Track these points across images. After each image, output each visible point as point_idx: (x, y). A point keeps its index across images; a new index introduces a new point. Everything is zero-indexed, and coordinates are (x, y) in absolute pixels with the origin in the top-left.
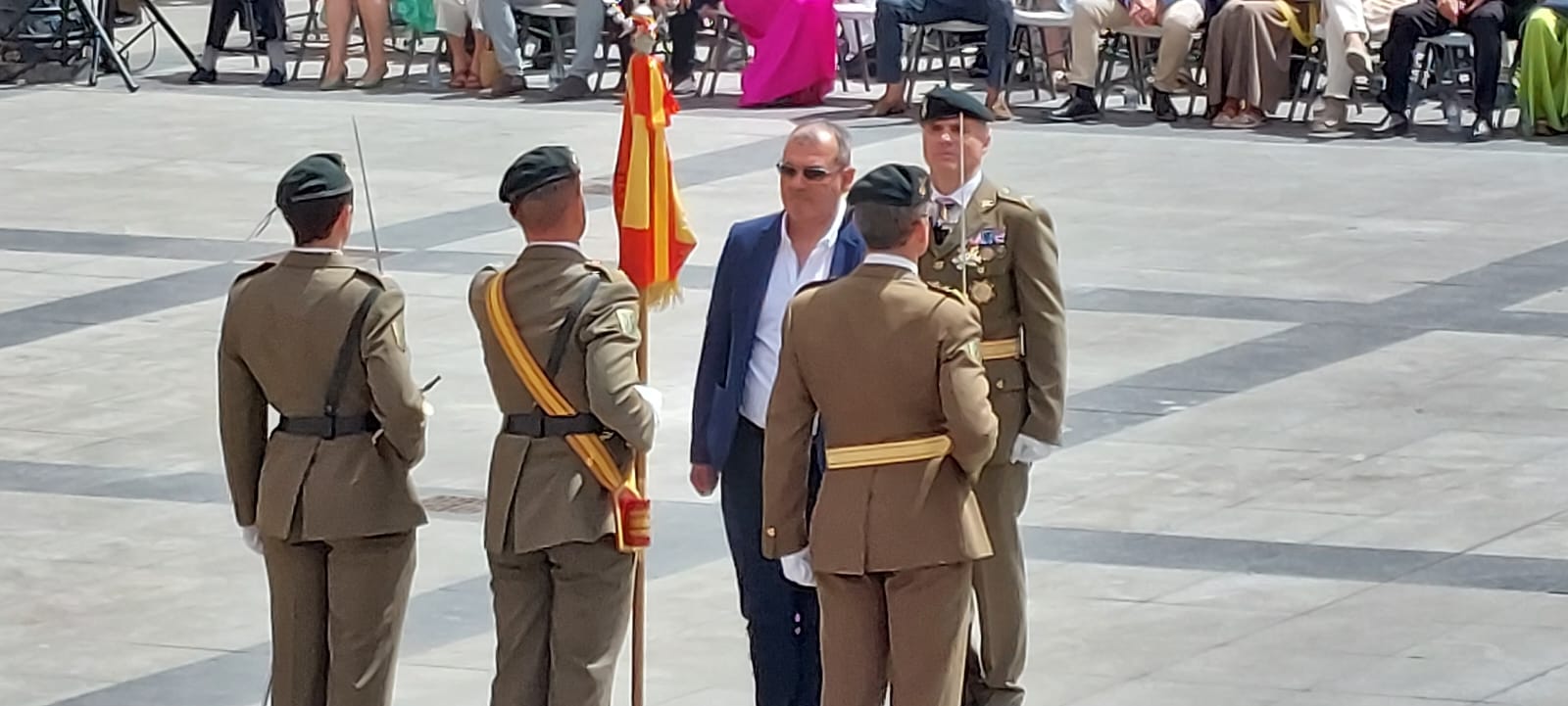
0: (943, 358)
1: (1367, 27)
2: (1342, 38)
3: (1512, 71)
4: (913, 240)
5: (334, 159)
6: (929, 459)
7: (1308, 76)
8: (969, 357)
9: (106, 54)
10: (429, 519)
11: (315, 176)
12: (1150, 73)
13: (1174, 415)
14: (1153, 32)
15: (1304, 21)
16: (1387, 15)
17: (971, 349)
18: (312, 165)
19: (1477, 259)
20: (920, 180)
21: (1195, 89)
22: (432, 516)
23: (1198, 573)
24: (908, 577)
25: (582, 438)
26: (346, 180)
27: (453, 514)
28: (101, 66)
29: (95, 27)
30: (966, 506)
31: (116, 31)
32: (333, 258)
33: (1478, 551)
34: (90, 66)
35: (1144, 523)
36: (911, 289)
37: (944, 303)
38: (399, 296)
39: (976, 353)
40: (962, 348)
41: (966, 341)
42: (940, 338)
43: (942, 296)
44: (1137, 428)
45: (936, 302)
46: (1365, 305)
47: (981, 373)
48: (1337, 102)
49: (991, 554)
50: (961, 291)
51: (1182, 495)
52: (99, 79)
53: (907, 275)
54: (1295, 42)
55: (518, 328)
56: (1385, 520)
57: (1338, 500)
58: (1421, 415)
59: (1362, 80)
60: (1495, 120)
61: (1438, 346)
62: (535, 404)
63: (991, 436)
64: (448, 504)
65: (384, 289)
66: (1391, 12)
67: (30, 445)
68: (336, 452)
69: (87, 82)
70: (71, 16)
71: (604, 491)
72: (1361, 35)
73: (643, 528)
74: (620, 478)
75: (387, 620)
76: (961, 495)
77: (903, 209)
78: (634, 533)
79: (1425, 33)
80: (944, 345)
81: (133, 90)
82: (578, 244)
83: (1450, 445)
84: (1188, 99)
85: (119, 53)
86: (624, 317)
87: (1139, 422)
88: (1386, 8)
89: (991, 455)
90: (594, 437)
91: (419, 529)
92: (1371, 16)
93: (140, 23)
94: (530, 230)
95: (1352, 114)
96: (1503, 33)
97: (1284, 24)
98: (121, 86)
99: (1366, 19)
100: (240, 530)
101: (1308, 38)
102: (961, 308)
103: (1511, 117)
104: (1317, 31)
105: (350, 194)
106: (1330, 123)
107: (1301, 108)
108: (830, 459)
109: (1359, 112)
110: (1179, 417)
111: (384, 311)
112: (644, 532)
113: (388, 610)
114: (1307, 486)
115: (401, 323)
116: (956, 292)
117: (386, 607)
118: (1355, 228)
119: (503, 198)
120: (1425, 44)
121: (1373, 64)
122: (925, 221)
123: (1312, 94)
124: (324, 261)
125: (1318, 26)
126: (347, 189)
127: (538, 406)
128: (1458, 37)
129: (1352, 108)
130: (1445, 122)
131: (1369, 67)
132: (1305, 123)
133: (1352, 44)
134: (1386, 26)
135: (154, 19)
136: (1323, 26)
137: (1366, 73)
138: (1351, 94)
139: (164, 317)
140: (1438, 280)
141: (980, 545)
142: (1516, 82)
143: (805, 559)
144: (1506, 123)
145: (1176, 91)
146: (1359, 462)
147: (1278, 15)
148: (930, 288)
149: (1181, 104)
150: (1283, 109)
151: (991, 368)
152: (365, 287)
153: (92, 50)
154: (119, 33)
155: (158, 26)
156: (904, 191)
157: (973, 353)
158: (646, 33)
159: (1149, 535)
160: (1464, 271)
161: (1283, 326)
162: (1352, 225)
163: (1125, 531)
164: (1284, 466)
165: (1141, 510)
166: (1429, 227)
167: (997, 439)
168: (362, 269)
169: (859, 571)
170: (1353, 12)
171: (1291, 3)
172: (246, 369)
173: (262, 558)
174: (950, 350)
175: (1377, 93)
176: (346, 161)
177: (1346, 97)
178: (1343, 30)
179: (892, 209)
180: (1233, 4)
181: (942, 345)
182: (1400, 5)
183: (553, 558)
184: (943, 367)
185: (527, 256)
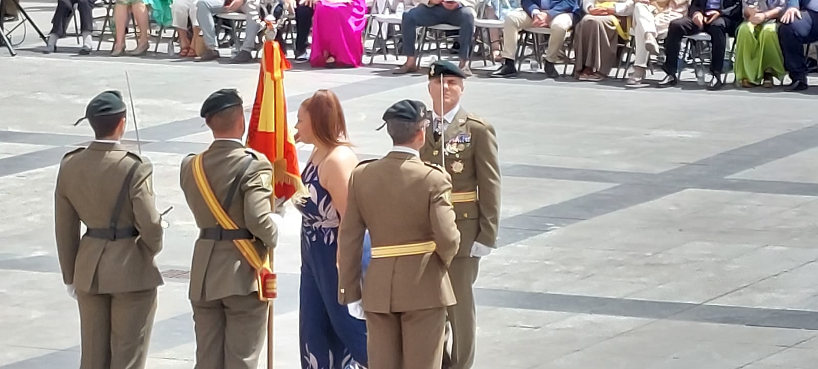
0: (431, 200)
1: (657, 31)
2: (644, 35)
4: (417, 139)
5: (116, 94)
6: (424, 254)
7: (625, 55)
8: (445, 200)
10: (164, 282)
11: (106, 103)
12: (544, 53)
14: (546, 31)
15: (624, 26)
16: (667, 24)
17: (447, 196)
18: (105, 97)
19: (711, 152)
20: (421, 108)
21: (567, 61)
23: (565, 313)
24: (411, 316)
25: (241, 241)
26: (123, 105)
27: (178, 279)
30: (443, 279)
32: (115, 146)
33: (710, 303)
35: (537, 287)
36: (416, 165)
37: (432, 172)
38: (150, 166)
39: (449, 198)
40: (442, 195)
41: (444, 192)
42: (431, 190)
43: (431, 168)
44: (535, 237)
45: (428, 172)
46: (652, 175)
47: (451, 209)
48: (642, 69)
49: (456, 303)
50: (441, 165)
51: (557, 272)
53: (414, 158)
54: (619, 37)
56: (661, 286)
57: (637, 277)
58: (682, 232)
59: (654, 57)
60: (722, 80)
61: (690, 195)
62: (217, 224)
63: (456, 242)
64: (175, 274)
65: (142, 162)
66: (669, 22)
68: (116, 247)
71: (253, 270)
72: (653, 34)
73: (273, 289)
74: (260, 262)
75: (142, 335)
76: (441, 273)
77: (412, 124)
78: (268, 291)
79: (686, 33)
80: (433, 194)
81: (13, 55)
82: (241, 140)
83: (698, 248)
84: (564, 66)
85: (6, 36)
86: (265, 178)
87: (536, 235)
88: (666, 19)
89: (456, 253)
90: (247, 241)
91: (159, 288)
92: (658, 24)
93: (18, 20)
94: (217, 131)
95: (648, 75)
96: (727, 35)
97: (614, 28)
98: (7, 53)
99: (656, 26)
100: (66, 287)
101: (626, 35)
102: (441, 175)
103: (730, 77)
104: (631, 31)
105: (125, 112)
106: (637, 79)
107: (622, 71)
108: (373, 253)
109: (652, 74)
110: (555, 232)
111: (142, 174)
112: (275, 291)
113: (142, 330)
114: (622, 268)
115: (151, 179)
116: (439, 166)
117: (142, 328)
118: (649, 135)
119: (203, 115)
120: (687, 39)
121: (660, 50)
122: (424, 130)
123: (628, 64)
124: (111, 147)
125: (631, 29)
126: (123, 110)
127: (219, 225)
128: (703, 36)
129: (648, 72)
130: (696, 80)
131: (658, 51)
132: (624, 79)
133: (648, 39)
134: (667, 30)
135: (25, 18)
136: (634, 29)
137: (656, 54)
138: (648, 65)
139: (28, 175)
140: (691, 162)
141: (450, 298)
142: (733, 59)
143: (360, 305)
145: (557, 62)
146: (649, 256)
147: (611, 23)
148: (425, 164)
150: (613, 72)
152: (132, 161)
154: (6, 25)
155: (27, 21)
156: (412, 113)
157: (447, 198)
158: (272, 29)
159: (540, 293)
160: (705, 157)
161: (610, 185)
162: (647, 133)
163: (527, 291)
164: (610, 258)
165: (536, 280)
166: (687, 135)
167: (460, 244)
168: (130, 152)
169: (387, 311)
170: (649, 22)
171: (618, 17)
172: (69, 202)
173: (77, 301)
174: (435, 197)
175: (662, 64)
176: (122, 95)
177: (646, 66)
178: (644, 31)
179: (406, 123)
180: (588, 17)
181: (431, 194)
182: (673, 18)
183: (226, 303)
184: (432, 206)
185: (215, 146)
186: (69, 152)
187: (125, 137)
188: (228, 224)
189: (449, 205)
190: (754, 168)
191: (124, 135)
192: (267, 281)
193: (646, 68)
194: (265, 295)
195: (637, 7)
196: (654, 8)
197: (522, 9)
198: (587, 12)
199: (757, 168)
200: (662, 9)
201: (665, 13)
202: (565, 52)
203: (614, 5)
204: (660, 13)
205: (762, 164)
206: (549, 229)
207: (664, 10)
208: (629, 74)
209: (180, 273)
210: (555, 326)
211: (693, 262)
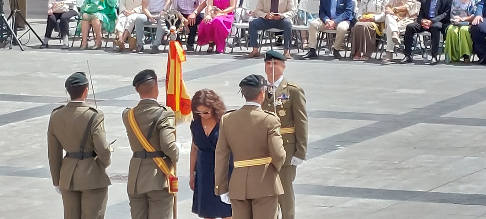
0: (269, 133)
1: (399, 30)
2: (391, 33)
3: (443, 43)
4: (259, 98)
5: (83, 74)
6: (265, 165)
7: (381, 45)
8: (277, 133)
9: (14, 39)
10: (112, 183)
11: (76, 79)
12: (333, 45)
14: (334, 32)
15: (380, 28)
16: (405, 26)
17: (278, 131)
18: (76, 75)
19: (432, 101)
20: (261, 79)
21: (347, 49)
23: (348, 198)
24: (258, 201)
25: (157, 158)
26: (86, 80)
27: (120, 181)
28: (13, 43)
29: (11, 32)
30: (276, 179)
31: (18, 32)
32: (82, 104)
33: (433, 191)
34: (10, 43)
35: (331, 183)
36: (259, 112)
37: (269, 116)
38: (103, 115)
39: (279, 131)
40: (275, 130)
41: (276, 128)
42: (268, 127)
43: (268, 114)
44: (329, 153)
45: (266, 116)
46: (398, 116)
47: (281, 138)
48: (390, 53)
49: (284, 193)
50: (275, 113)
51: (343, 174)
52: (13, 47)
53: (258, 108)
54: (377, 34)
55: (139, 125)
56: (404, 181)
57: (390, 175)
58: (415, 149)
59: (397, 46)
60: (438, 59)
61: (420, 127)
62: (143, 149)
63: (284, 157)
64: (119, 178)
65: (98, 113)
66: (406, 25)
68: (83, 163)
69: (9, 48)
70: (4, 28)
71: (164, 175)
72: (397, 32)
73: (177, 186)
74: (169, 171)
75: (100, 214)
76: (275, 175)
77: (256, 88)
78: (173, 188)
79: (416, 32)
81: (23, 50)
82: (156, 99)
83: (425, 158)
84: (345, 52)
85: (19, 39)
86: (171, 121)
88: (405, 24)
89: (284, 163)
90: (161, 158)
91: (109, 187)
92: (400, 26)
93: (25, 30)
94: (142, 95)
95: (394, 57)
97: (374, 29)
98: (19, 49)
99: (398, 28)
100: (55, 187)
101: (381, 33)
102: (274, 118)
103: (443, 57)
104: (384, 31)
105: (88, 84)
106: (388, 59)
107: (379, 55)
108: (235, 165)
109: (397, 56)
110: (341, 150)
111: (98, 120)
112: (177, 188)
114: (380, 171)
115: (103, 123)
116: (273, 113)
119: (134, 85)
121: (401, 41)
122: (263, 92)
123: (383, 50)
124: (80, 104)
126: (86, 83)
127: (144, 149)
128: (426, 33)
129: (394, 55)
130: (423, 59)
131: (400, 43)
133: (394, 35)
134: (405, 30)
135: (29, 28)
136: (386, 30)
138: (394, 51)
139: (32, 121)
140: (420, 108)
141: (280, 191)
143: (228, 195)
144: (441, 59)
145: (341, 50)
146: (396, 164)
147: (372, 26)
148: (265, 112)
149: (342, 54)
151: (284, 136)
152: (92, 112)
153: (10, 38)
154: (19, 33)
155: (31, 30)
156: (256, 82)
158: (174, 34)
159: (333, 186)
160: (428, 105)
161: (373, 122)
162: (394, 91)
163: (325, 185)
164: (374, 165)
165: (330, 179)
166: (418, 91)
167: (286, 158)
169: (244, 199)
170: (394, 25)
171: (376, 23)
172: (56, 138)
173: (61, 195)
174: (271, 131)
175: (402, 50)
176: (85, 74)
177: (393, 52)
178: (391, 31)
179: (253, 88)
180: (358, 23)
181: (269, 129)
182: (409, 23)
183: (149, 195)
184: (269, 136)
185: (141, 103)
186: (55, 108)
188: (150, 149)
189: (279, 136)
190: (457, 111)
192: (173, 182)
193: (393, 53)
194: (172, 190)
195: (387, 17)
196: (398, 17)
197: (319, 19)
198: (358, 20)
199: (460, 111)
200: (402, 18)
201: (403, 20)
202: (345, 44)
203: (374, 16)
204: (401, 20)
205: (462, 108)
206: (338, 148)
207: (403, 19)
209: (122, 177)
210: (342, 206)
211: (422, 166)
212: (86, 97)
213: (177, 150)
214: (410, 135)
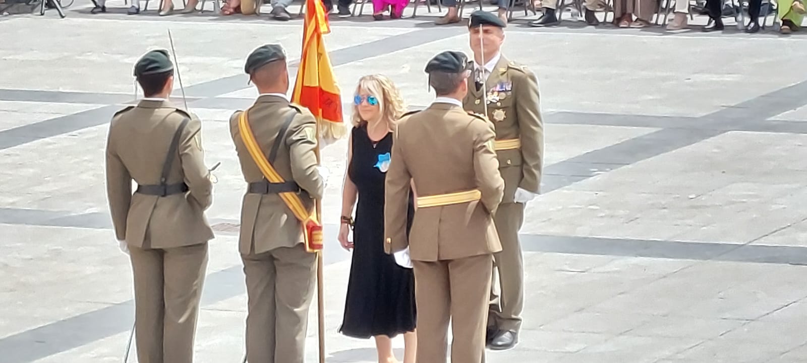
0: (474, 148)
4: (460, 90)
5: (163, 53)
6: (469, 203)
7: (665, 2)
8: (488, 148)
10: (215, 235)
11: (154, 62)
12: (585, 2)
13: (599, 175)
17: (490, 145)
18: (153, 56)
19: (753, 93)
20: (463, 58)
21: (607, 9)
22: (217, 234)
23: (611, 257)
24: (458, 262)
25: (287, 194)
26: (170, 64)
27: (228, 232)
28: (46, 4)
30: (489, 226)
32: (164, 103)
33: (754, 244)
34: (41, 5)
35: (582, 232)
36: (459, 115)
37: (474, 121)
38: (198, 122)
39: (492, 146)
40: (486, 144)
41: (487, 140)
42: (474, 139)
44: (579, 182)
45: (471, 119)
46: (695, 119)
47: (495, 157)
49: (501, 249)
50: (485, 116)
51: (602, 217)
52: (46, 12)
53: (456, 108)
55: (256, 138)
56: (704, 228)
57: (683, 219)
58: (724, 174)
61: (732, 138)
62: (263, 177)
63: (500, 188)
64: (226, 227)
65: (191, 119)
67: (11, 201)
68: (167, 203)
69: (39, 13)
71: (299, 222)
73: (321, 240)
74: (307, 214)
75: (195, 288)
76: (486, 221)
77: (455, 74)
78: (314, 243)
80: (477, 142)
81: (63, 17)
82: (285, 94)
83: (740, 190)
84: (604, 13)
86: (309, 132)
87: (580, 180)
89: (501, 200)
90: (293, 194)
91: (210, 242)
94: (261, 88)
98: (56, 15)
100: (118, 242)
102: (484, 125)
103: (770, 20)
105: (172, 70)
106: (676, 25)
107: (662, 18)
108: (418, 202)
109: (692, 19)
110: (600, 177)
111: (191, 130)
112: (321, 242)
113: (195, 283)
114: (665, 211)
115: (199, 136)
116: (481, 116)
117: (194, 281)
118: (689, 79)
119: (247, 71)
122: (466, 80)
123: (668, 10)
124: (159, 104)
126: (170, 68)
127: (266, 179)
130: (736, 24)
132: (664, 25)
138: (689, 10)
139: (80, 133)
140: (733, 105)
142: (773, 2)
143: (407, 253)
144: (767, 24)
145: (597, 10)
146: (692, 198)
148: (468, 114)
149: (600, 16)
152: (181, 117)
156: (455, 64)
159: (585, 238)
160: (746, 100)
161: (653, 130)
163: (573, 236)
164: (654, 202)
165: (581, 225)
166: (728, 78)
167: (504, 191)
168: (180, 109)
169: (435, 259)
172: (121, 161)
173: (129, 256)
174: (479, 146)
175: (701, 9)
176: (169, 53)
177: (687, 12)
179: (449, 74)
181: (475, 143)
183: (275, 256)
184: (475, 154)
185: (260, 101)
186: (119, 111)
187: (174, 95)
188: (274, 178)
189: (491, 153)
190: (795, 110)
191: (172, 92)
192: (314, 232)
193: (687, 14)
194: (311, 246)
199: (798, 109)
205: (802, 105)
206: (593, 174)
208: (669, 20)
209: (232, 226)
210: (601, 269)
211: (733, 203)
212: (169, 94)
213: (319, 180)
214: (715, 150)
